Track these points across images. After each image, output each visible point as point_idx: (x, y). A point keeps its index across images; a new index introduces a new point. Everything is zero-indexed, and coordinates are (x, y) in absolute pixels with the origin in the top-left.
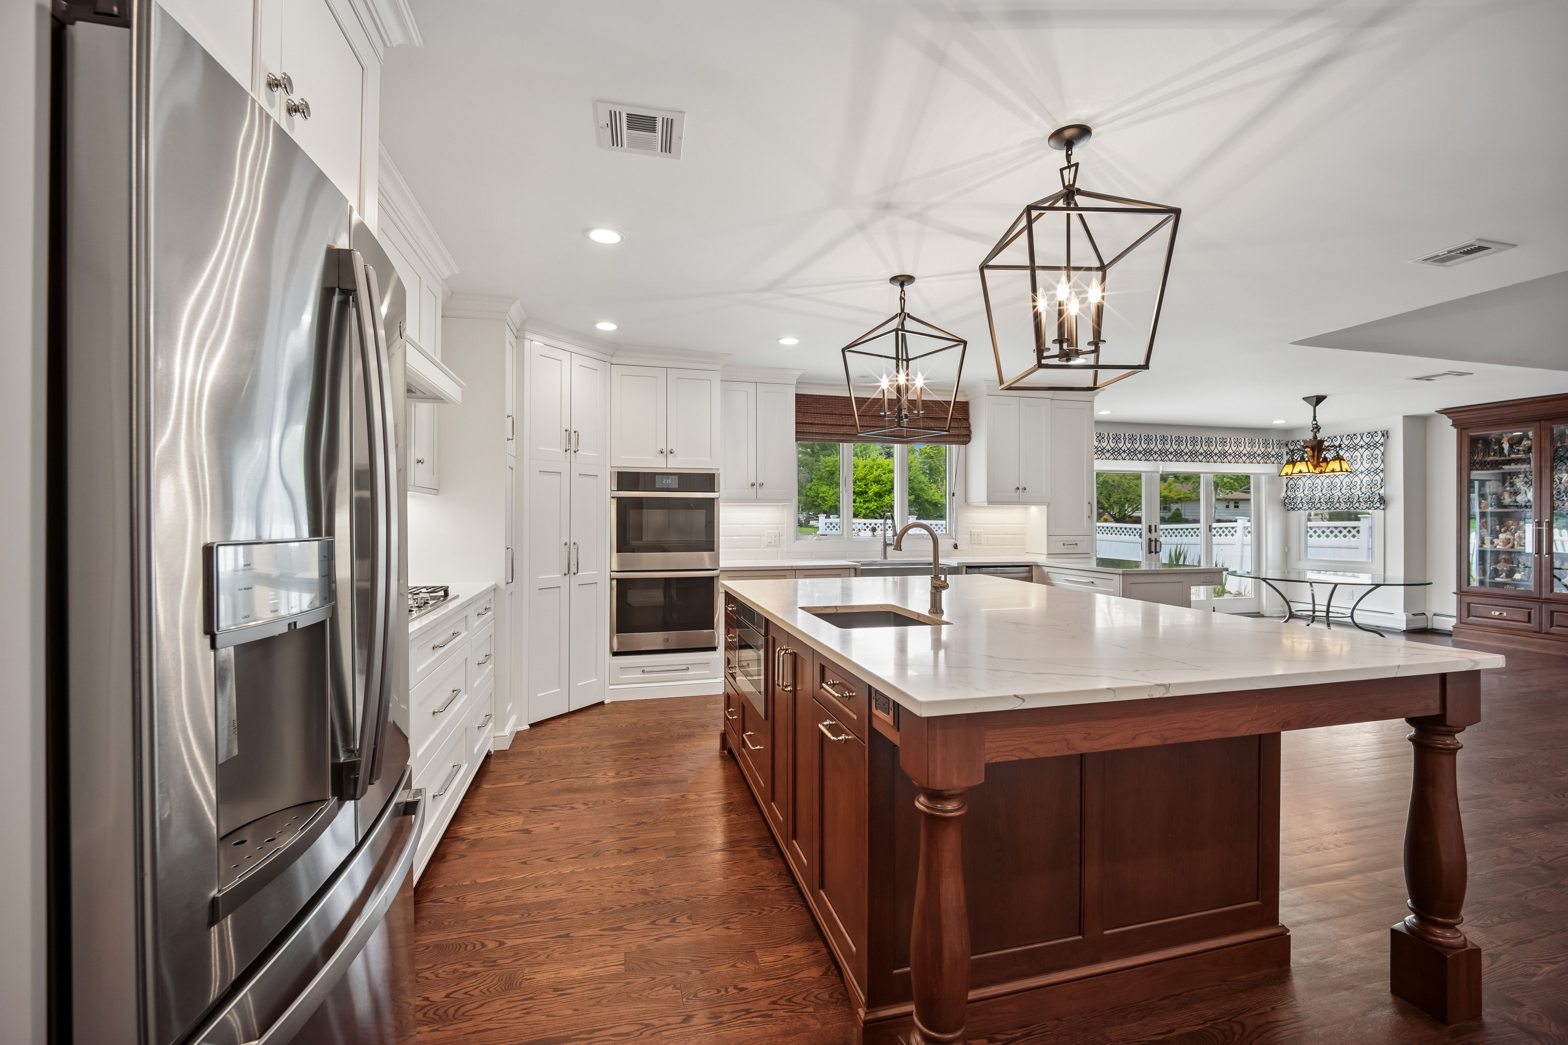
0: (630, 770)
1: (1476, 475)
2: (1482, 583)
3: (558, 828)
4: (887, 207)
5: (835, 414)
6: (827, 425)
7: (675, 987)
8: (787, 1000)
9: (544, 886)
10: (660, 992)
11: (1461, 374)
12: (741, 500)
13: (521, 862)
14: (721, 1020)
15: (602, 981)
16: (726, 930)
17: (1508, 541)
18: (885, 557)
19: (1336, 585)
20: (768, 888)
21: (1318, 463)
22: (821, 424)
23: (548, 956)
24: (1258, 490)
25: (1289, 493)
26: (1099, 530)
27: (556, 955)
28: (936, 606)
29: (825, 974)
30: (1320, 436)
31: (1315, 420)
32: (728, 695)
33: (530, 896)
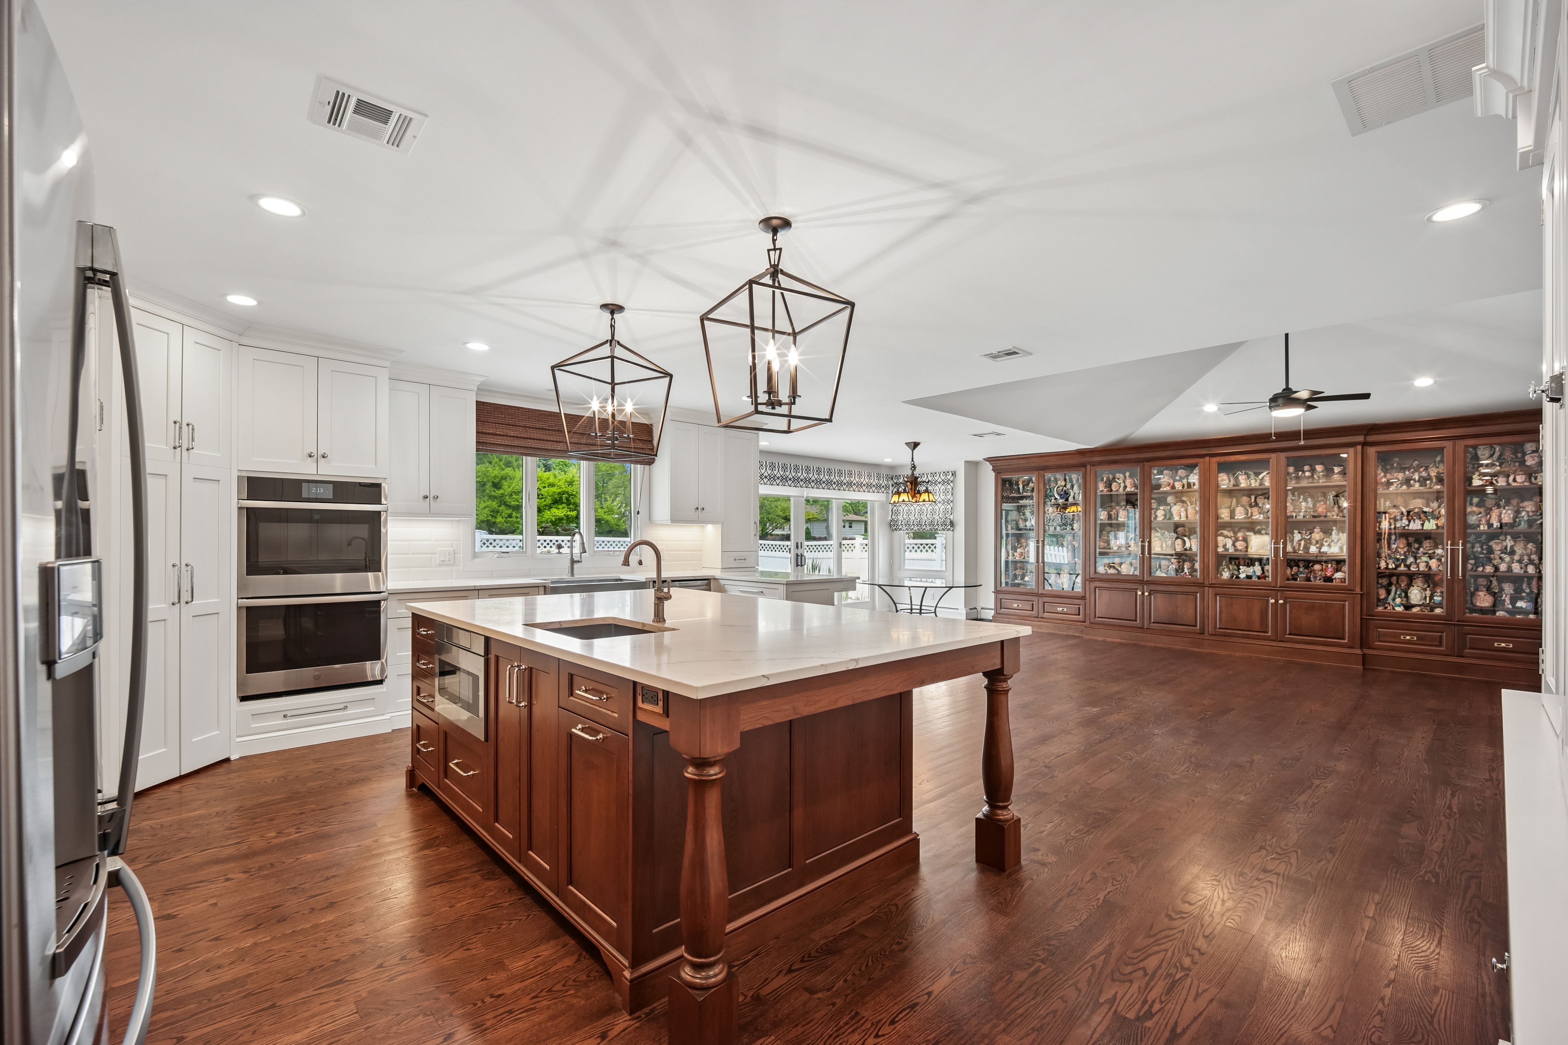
0: (296, 827)
1: (1006, 506)
2: (1007, 583)
3: (215, 904)
4: (613, 244)
5: (519, 426)
6: (510, 436)
7: (425, 1015)
8: (547, 992)
9: (219, 967)
10: (409, 1024)
11: (998, 434)
12: (411, 514)
13: (174, 951)
14: (485, 1026)
15: (335, 1035)
16: (466, 952)
17: (1021, 554)
18: (572, 575)
19: (926, 588)
20: (501, 905)
21: (915, 494)
22: (503, 435)
23: (255, 1031)
24: (873, 514)
25: (893, 517)
26: (761, 547)
27: (266, 1028)
28: (659, 616)
29: (578, 960)
30: (916, 473)
31: (913, 461)
32: (418, 727)
33: (203, 981)
